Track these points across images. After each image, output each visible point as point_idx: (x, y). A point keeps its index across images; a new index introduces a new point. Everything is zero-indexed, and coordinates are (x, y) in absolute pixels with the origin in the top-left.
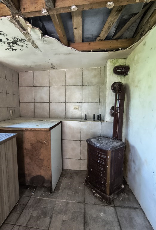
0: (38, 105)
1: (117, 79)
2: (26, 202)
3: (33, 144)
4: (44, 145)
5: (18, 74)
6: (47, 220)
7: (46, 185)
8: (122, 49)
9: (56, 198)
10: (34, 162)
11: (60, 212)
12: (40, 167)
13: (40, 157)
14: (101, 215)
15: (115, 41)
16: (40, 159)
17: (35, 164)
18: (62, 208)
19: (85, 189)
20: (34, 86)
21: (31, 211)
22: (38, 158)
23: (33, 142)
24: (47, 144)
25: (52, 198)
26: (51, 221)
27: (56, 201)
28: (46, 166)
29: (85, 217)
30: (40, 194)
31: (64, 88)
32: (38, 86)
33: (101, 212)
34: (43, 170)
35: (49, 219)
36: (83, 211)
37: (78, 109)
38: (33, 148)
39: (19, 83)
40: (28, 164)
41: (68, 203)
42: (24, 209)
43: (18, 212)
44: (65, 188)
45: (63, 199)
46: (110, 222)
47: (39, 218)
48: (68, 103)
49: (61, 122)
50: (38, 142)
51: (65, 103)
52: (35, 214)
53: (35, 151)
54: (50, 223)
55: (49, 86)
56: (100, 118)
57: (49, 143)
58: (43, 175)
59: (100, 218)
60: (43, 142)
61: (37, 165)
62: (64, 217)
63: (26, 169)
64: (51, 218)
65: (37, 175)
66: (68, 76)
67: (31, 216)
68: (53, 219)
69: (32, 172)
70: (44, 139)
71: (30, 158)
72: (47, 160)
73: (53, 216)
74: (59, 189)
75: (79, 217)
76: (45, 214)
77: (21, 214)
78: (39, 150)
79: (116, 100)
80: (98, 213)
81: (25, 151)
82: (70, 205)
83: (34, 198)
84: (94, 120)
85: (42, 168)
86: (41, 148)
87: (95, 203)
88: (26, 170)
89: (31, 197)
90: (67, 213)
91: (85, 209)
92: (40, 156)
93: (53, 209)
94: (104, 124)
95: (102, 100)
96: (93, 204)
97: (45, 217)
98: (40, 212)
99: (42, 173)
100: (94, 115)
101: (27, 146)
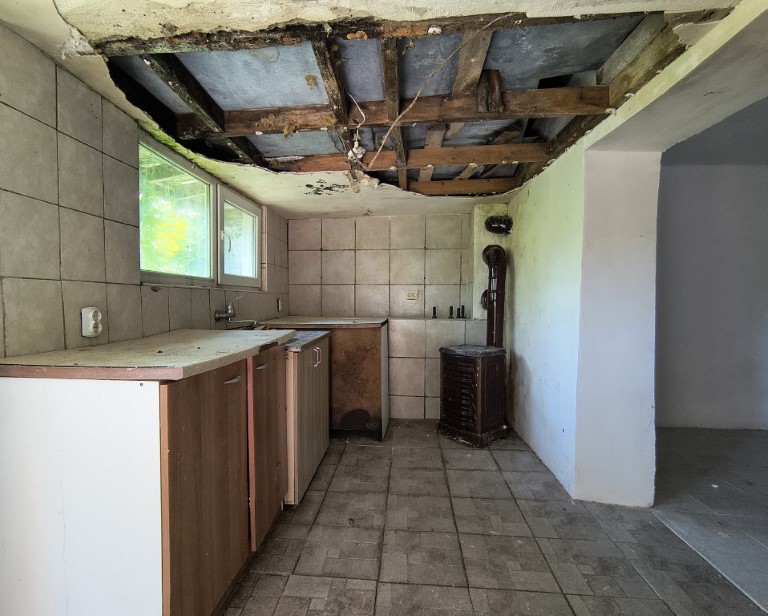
0: (330, 289)
1: (492, 239)
2: (343, 449)
3: (349, 353)
4: (369, 353)
5: (288, 224)
6: (386, 461)
7: (370, 426)
8: (497, 194)
9: (391, 445)
10: (349, 385)
12: (360, 393)
13: (362, 376)
15: (485, 181)
16: (361, 380)
17: (352, 389)
18: (404, 452)
19: (438, 437)
20: (321, 250)
21: (356, 456)
22: (358, 377)
23: (350, 349)
24: (374, 351)
25: (384, 446)
28: (372, 392)
29: (443, 458)
31: (386, 253)
32: (330, 248)
34: (367, 398)
36: (439, 453)
37: (416, 298)
38: (349, 359)
39: (289, 242)
40: (338, 389)
42: (342, 454)
44: (402, 437)
45: (402, 446)
48: (395, 286)
49: (387, 322)
51: (389, 284)
53: (353, 365)
54: (391, 463)
55: (355, 250)
56: (461, 314)
57: (378, 350)
59: (467, 458)
61: (354, 391)
62: (410, 459)
63: (334, 398)
64: (390, 459)
65: (355, 409)
67: (358, 459)
69: (345, 404)
70: (370, 343)
71: (344, 379)
73: (393, 459)
75: (435, 458)
77: (340, 458)
78: (360, 363)
79: (490, 278)
80: (462, 455)
81: (334, 366)
82: (416, 450)
83: (351, 446)
84: (451, 316)
86: (363, 358)
88: (333, 402)
89: (345, 446)
90: (413, 456)
91: (442, 452)
92: (361, 373)
93: (391, 453)
94: (470, 324)
95: (466, 280)
96: (454, 448)
98: (371, 456)
99: (365, 404)
100: (451, 308)
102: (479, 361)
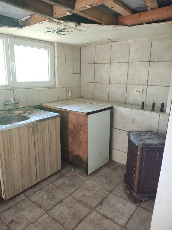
0: (98, 85)
2: (65, 173)
3: (75, 126)
4: (83, 128)
5: (81, 50)
6: (73, 189)
7: (83, 165)
9: (89, 179)
10: (75, 142)
11: (86, 189)
12: (79, 147)
13: (80, 139)
14: (119, 205)
16: (80, 141)
17: (76, 144)
18: (89, 187)
19: (120, 183)
20: (95, 63)
21: (66, 180)
22: (78, 139)
23: (75, 124)
24: (85, 127)
25: (86, 178)
26: (75, 191)
27: (87, 181)
28: (84, 148)
29: (103, 200)
30: (78, 172)
31: (126, 65)
32: (99, 62)
33: (121, 204)
34: (82, 151)
35: (75, 190)
36: (105, 196)
37: (141, 93)
38: (74, 129)
39: (81, 60)
40: (71, 142)
41: (96, 186)
42: (61, 177)
43: (57, 176)
44: (102, 176)
45: (94, 182)
46: (123, 213)
47: (68, 186)
48: (130, 85)
49: (111, 108)
50: (78, 124)
51: (127, 84)
52: (67, 182)
53: (76, 132)
54: (74, 192)
55: (110, 63)
57: (86, 127)
58: (81, 156)
59: (116, 207)
60: (82, 125)
61: (77, 145)
62: (87, 193)
63: (69, 146)
64: (77, 189)
65: (77, 154)
66: (132, 49)
67: (64, 182)
68: (77, 191)
69: (73, 151)
70: (83, 123)
71: (73, 138)
72: (85, 143)
73: (79, 189)
74: (95, 174)
75: (99, 198)
76: (74, 186)
77: (58, 179)
78: (79, 132)
80: (116, 203)
81: (69, 131)
82: (97, 188)
83: (71, 173)
84: (153, 110)
85: (81, 149)
86: (80, 130)
87: (120, 196)
88: (69, 148)
89: (70, 171)
90: (90, 192)
91: (108, 196)
92: (79, 137)
93: (82, 185)
96: (118, 196)
97: (73, 187)
98: (71, 183)
99: (81, 154)
101: (70, 126)
102: (139, 148)
